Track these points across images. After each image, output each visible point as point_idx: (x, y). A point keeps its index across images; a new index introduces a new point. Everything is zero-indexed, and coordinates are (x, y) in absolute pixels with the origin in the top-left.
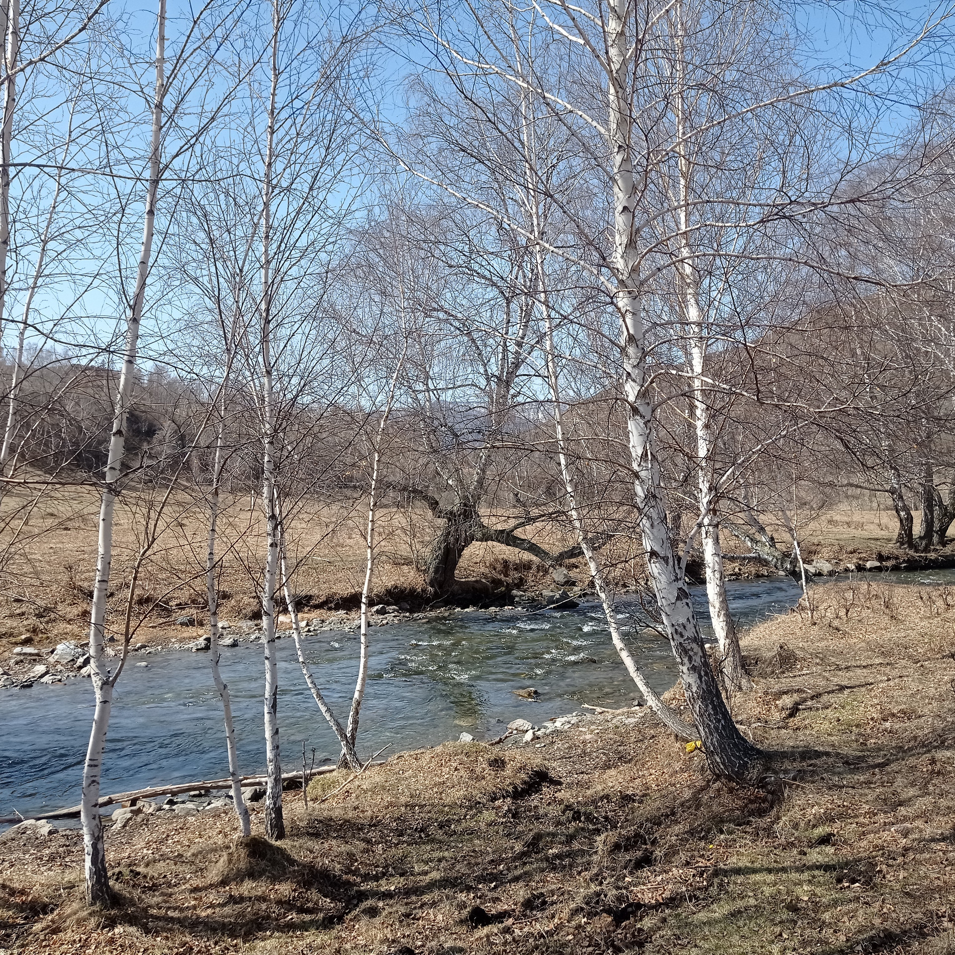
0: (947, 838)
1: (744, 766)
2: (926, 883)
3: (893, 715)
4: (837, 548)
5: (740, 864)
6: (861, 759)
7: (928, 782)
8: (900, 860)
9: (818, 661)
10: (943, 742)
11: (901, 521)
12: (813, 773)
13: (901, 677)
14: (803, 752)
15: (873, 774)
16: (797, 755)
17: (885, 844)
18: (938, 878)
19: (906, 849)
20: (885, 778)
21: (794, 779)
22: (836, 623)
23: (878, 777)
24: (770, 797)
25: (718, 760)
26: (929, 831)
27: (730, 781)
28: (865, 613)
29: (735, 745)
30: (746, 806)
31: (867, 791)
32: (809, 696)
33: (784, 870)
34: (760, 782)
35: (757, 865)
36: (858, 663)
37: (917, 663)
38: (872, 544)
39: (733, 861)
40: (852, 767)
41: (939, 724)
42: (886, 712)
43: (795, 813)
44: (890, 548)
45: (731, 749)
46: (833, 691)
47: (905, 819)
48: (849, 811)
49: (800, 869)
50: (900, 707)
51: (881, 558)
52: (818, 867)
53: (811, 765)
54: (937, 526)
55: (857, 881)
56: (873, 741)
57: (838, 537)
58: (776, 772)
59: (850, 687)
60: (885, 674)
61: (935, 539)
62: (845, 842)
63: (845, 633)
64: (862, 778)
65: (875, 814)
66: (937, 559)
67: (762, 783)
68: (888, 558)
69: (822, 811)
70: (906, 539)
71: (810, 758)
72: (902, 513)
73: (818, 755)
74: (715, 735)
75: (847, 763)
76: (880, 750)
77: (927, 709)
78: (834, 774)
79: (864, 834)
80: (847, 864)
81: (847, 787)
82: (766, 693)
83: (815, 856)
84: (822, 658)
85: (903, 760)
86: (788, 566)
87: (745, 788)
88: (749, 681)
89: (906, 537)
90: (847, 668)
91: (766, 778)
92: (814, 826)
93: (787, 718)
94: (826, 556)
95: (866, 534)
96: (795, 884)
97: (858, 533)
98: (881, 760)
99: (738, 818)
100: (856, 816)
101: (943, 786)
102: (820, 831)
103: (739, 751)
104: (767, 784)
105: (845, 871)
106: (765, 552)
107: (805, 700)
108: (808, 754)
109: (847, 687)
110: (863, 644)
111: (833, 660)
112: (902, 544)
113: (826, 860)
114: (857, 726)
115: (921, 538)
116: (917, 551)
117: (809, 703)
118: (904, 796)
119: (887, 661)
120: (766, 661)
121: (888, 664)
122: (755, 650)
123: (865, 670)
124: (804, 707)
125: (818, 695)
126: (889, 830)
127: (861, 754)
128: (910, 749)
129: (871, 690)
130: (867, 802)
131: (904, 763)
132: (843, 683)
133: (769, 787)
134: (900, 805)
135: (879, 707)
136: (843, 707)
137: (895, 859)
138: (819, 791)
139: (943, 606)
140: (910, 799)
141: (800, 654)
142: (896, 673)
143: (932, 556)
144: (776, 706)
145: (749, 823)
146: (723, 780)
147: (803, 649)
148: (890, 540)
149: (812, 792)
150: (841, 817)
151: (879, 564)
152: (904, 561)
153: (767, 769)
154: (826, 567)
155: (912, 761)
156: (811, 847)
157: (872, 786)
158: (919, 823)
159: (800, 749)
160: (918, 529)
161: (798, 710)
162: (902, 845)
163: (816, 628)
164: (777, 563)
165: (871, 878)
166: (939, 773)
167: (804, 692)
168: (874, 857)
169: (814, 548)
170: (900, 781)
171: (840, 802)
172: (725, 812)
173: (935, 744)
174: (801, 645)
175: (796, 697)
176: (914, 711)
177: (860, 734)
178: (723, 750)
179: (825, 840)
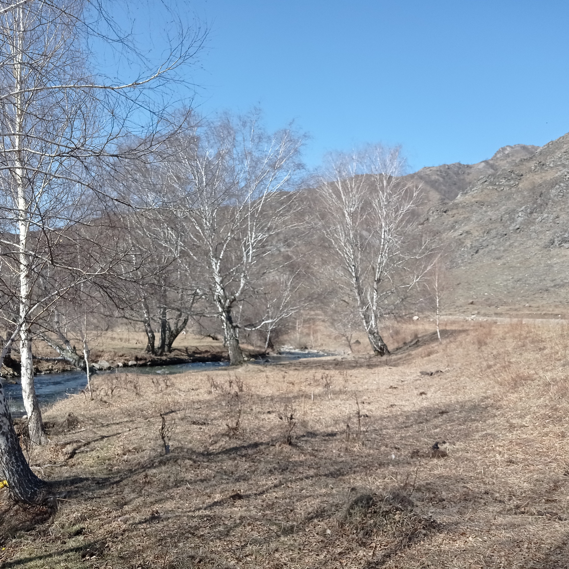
0: (148, 520)
1: (35, 493)
2: (132, 549)
3: (129, 451)
4: (113, 353)
5: (22, 557)
6: (106, 480)
7: (142, 489)
8: (120, 538)
9: (91, 422)
10: (153, 465)
11: (149, 338)
12: (77, 492)
13: (136, 428)
14: (73, 480)
15: (113, 488)
16: (69, 482)
17: (113, 530)
18: (139, 545)
19: (124, 531)
20: (119, 489)
21: (65, 497)
22: (105, 399)
23: (115, 489)
24: (49, 510)
25: (17, 491)
26: (138, 518)
27: (24, 504)
28: (123, 392)
29: (29, 480)
30: (34, 518)
31: (107, 499)
32: (83, 444)
33: (50, 555)
34: (44, 502)
35: (33, 555)
36: (115, 422)
37: (146, 419)
38: (133, 351)
39: (18, 556)
40: (101, 485)
41: (153, 454)
42: (126, 450)
43: (63, 518)
44: (142, 354)
45: (26, 483)
46: (97, 440)
47: (127, 512)
48: (96, 513)
49: (60, 554)
50: (134, 446)
51: (137, 359)
52: (72, 550)
53: (76, 487)
54: (167, 341)
55: (94, 555)
56: (116, 468)
57: (114, 347)
58: (54, 494)
59: (108, 437)
60: (128, 427)
61: (166, 348)
62: (91, 532)
63: (110, 404)
64: (105, 491)
65: (110, 512)
66: (166, 360)
67: (45, 502)
68: (141, 359)
69: (79, 515)
70: (151, 349)
71: (77, 483)
72: (150, 334)
73: (81, 480)
74: (16, 475)
75: (98, 483)
76: (119, 472)
77: (148, 446)
78: (89, 491)
79: (103, 525)
80: (89, 545)
81: (96, 498)
82: (56, 445)
83: (72, 543)
84: (94, 420)
85: (130, 477)
86: (82, 365)
87: (34, 507)
88: (46, 438)
89: (151, 348)
90: (108, 425)
91: (47, 499)
92: (74, 525)
93: (67, 459)
94: (106, 358)
95: (130, 346)
96: (56, 563)
97: (126, 345)
98: (118, 479)
99: (28, 527)
100: (99, 515)
101: (150, 490)
102: (77, 527)
103: (31, 484)
104: (49, 502)
105: (88, 550)
106: (69, 356)
107: (80, 447)
108: (76, 480)
109: (106, 437)
110: (119, 410)
111: (100, 420)
112: (149, 351)
113: (78, 544)
114: (109, 460)
115: (159, 348)
116: (156, 355)
117: (82, 449)
118: (128, 499)
119: (131, 419)
120: (59, 424)
121: (131, 421)
122: (54, 418)
123: (117, 426)
124: (79, 451)
125: (89, 443)
126: (117, 521)
127: (107, 476)
128: (135, 470)
129: (119, 437)
130: (107, 506)
131: (130, 479)
132: (104, 435)
133: (49, 504)
134: (125, 505)
135: (122, 447)
136: (102, 449)
137: (117, 538)
138: (79, 503)
139: (165, 386)
140: (131, 500)
141: (81, 418)
142: (135, 426)
143: (164, 358)
144: (62, 452)
145: (34, 529)
146: (20, 504)
147: (83, 416)
148: (142, 349)
149: (75, 504)
150: (90, 517)
151: (135, 363)
152: (149, 361)
153: (49, 493)
154: (106, 365)
155: (135, 477)
156: (69, 538)
157: (111, 495)
158: (133, 514)
159: (71, 478)
160: (157, 343)
161: (75, 453)
162: (123, 528)
163: (93, 402)
164: (75, 363)
165: (102, 552)
166: (149, 483)
167: (80, 442)
168: (106, 539)
169: (99, 353)
170: (127, 490)
171: (90, 508)
172: (19, 524)
173: (149, 466)
174: (82, 413)
175: (75, 445)
176: (141, 448)
177: (110, 464)
178: (21, 484)
179: (79, 533)
